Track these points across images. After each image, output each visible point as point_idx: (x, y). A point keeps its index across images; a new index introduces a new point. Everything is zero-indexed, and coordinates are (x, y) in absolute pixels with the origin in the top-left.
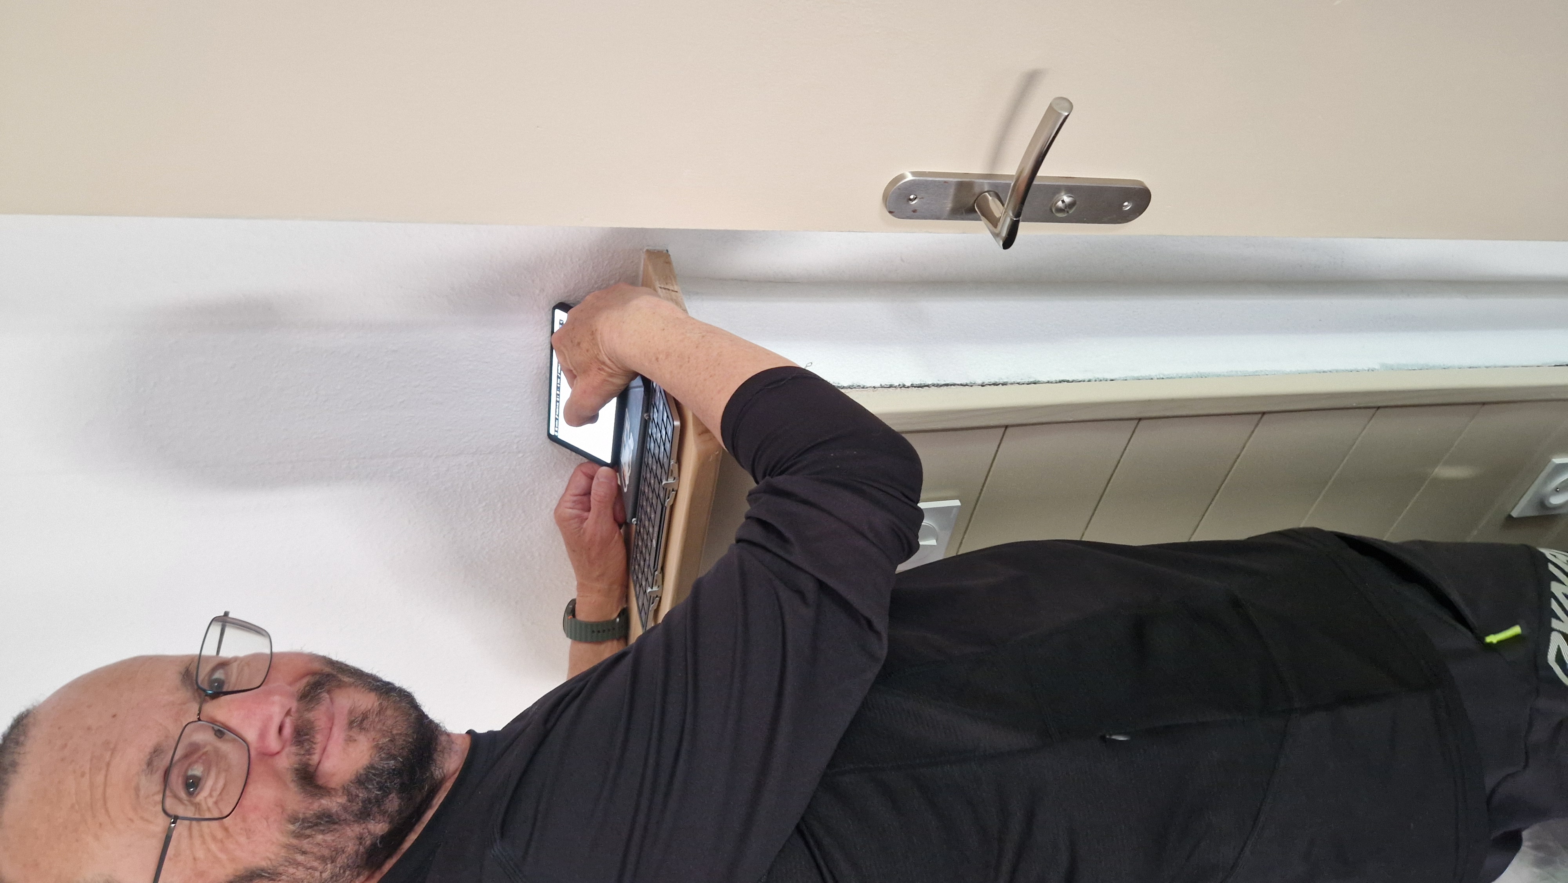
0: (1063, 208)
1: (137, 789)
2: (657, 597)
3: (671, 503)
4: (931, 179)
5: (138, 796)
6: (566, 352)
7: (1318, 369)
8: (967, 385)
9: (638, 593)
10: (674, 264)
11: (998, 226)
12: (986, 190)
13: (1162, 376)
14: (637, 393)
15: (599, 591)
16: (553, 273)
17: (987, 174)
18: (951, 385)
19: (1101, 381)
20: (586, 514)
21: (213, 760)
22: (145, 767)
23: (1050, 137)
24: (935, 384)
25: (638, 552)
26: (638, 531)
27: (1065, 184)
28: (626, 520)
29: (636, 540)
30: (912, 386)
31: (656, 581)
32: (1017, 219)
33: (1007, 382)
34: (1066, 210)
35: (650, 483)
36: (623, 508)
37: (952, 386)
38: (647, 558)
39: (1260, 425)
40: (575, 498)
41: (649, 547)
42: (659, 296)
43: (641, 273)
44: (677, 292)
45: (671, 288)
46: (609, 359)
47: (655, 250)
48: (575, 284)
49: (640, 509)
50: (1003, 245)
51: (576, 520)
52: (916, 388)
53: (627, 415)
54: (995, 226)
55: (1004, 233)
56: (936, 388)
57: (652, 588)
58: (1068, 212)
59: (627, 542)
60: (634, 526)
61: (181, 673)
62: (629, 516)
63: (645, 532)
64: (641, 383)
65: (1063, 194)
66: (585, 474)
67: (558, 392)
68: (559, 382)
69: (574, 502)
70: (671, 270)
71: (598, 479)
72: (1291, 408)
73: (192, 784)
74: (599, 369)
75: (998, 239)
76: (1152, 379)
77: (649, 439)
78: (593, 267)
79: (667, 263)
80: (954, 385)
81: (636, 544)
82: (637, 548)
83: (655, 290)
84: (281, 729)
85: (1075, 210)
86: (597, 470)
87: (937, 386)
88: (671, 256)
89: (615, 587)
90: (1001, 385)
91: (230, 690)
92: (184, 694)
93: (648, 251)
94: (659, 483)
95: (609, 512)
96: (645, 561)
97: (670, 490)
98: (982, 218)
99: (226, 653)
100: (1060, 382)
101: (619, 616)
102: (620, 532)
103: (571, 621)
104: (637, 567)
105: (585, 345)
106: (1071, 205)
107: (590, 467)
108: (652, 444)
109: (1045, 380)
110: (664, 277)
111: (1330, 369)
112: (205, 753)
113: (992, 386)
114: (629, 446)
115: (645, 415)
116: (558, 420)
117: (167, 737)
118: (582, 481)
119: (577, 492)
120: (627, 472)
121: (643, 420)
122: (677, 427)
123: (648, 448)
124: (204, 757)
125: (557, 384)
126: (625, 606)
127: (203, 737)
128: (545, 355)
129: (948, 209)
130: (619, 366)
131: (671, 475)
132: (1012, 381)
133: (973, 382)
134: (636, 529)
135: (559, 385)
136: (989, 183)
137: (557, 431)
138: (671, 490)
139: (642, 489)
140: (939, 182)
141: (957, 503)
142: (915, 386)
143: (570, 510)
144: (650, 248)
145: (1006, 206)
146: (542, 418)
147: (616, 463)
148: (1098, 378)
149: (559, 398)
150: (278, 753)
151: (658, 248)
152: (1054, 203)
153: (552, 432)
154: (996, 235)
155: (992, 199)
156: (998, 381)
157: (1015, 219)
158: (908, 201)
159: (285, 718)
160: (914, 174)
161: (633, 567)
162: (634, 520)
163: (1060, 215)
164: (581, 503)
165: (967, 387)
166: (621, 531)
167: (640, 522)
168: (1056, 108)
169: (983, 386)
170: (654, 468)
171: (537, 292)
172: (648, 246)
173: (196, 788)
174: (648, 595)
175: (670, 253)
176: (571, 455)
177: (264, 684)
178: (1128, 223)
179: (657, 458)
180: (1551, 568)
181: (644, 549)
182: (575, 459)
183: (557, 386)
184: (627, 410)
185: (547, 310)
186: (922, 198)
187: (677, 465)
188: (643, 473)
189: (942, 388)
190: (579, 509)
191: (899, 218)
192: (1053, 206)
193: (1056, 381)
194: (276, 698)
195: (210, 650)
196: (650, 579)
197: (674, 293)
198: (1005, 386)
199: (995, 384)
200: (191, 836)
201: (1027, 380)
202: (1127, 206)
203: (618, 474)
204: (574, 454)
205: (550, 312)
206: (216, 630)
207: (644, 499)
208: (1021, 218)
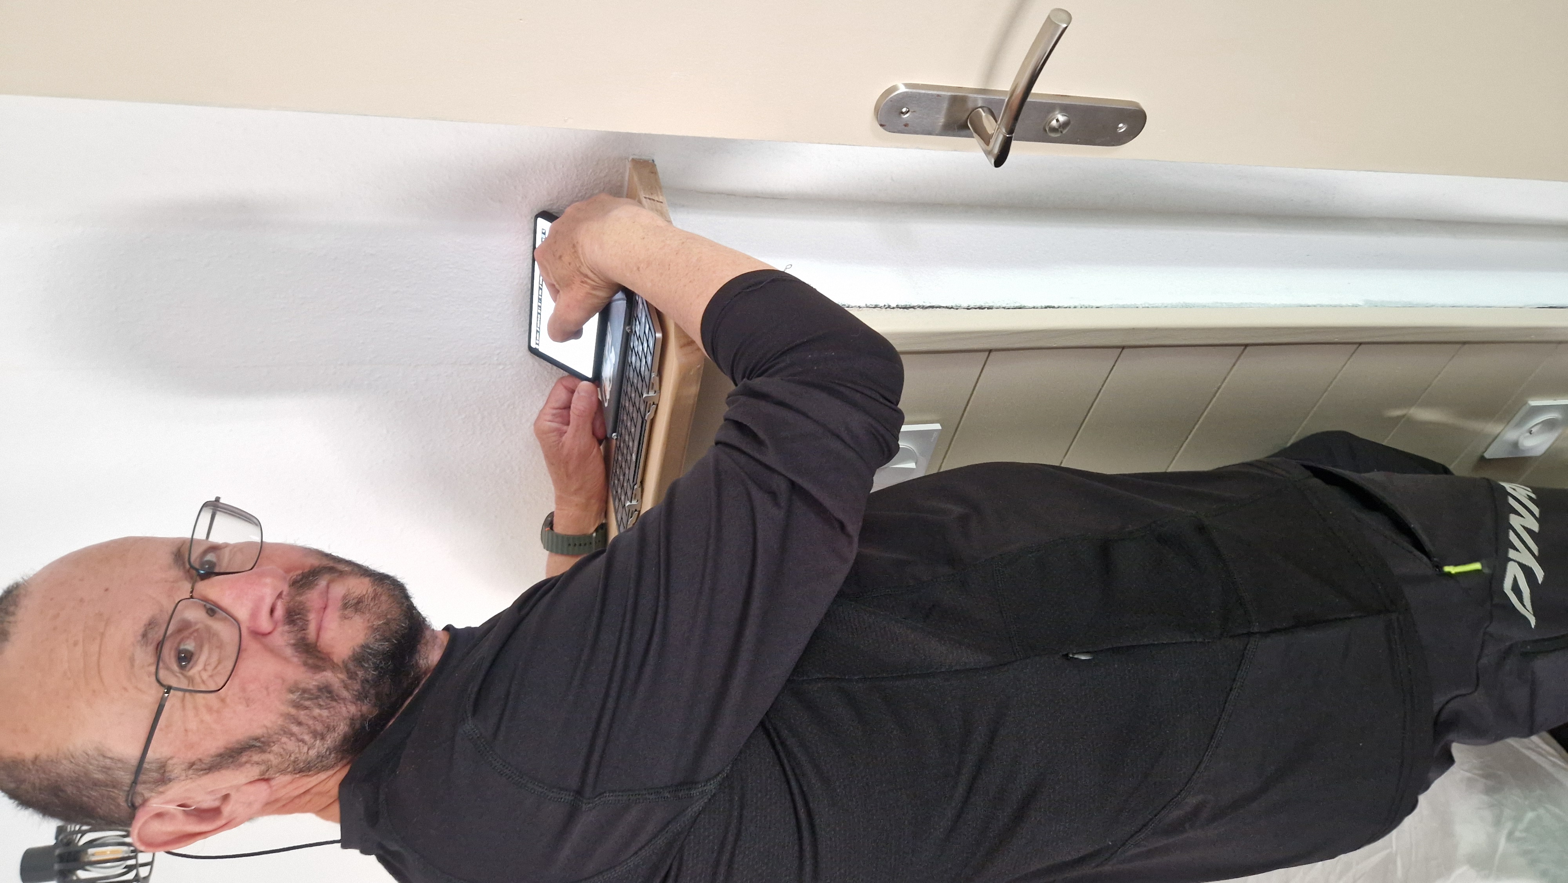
0: (1057, 128)
1: (132, 660)
2: (636, 510)
3: (652, 417)
4: (923, 92)
5: (132, 666)
6: (548, 267)
7: (1303, 303)
8: (952, 308)
9: (617, 508)
10: (660, 175)
11: (991, 143)
12: (979, 105)
13: (1147, 305)
14: (620, 306)
15: (577, 505)
16: (536, 179)
17: (981, 89)
18: (937, 307)
19: (1086, 308)
20: (565, 428)
21: (206, 637)
22: (140, 638)
23: (1045, 53)
24: (920, 306)
25: (618, 466)
26: (618, 445)
27: (1060, 102)
28: (606, 435)
29: (616, 455)
30: (898, 307)
31: (636, 494)
32: (1010, 136)
33: (993, 306)
34: (1059, 130)
35: (631, 397)
36: (604, 424)
37: (938, 309)
38: (627, 472)
39: (1242, 357)
40: (555, 411)
41: (629, 461)
42: (644, 207)
43: (626, 184)
44: (662, 202)
45: (656, 199)
46: (592, 271)
47: (641, 159)
48: (559, 193)
49: (621, 423)
50: (995, 162)
51: (555, 433)
52: (902, 309)
53: (609, 329)
54: (988, 143)
55: (996, 150)
56: (921, 309)
57: (631, 502)
58: (1061, 132)
59: (607, 459)
60: (614, 442)
61: (173, 553)
62: (609, 430)
63: (625, 446)
64: (624, 297)
65: (1057, 112)
66: (566, 387)
67: (540, 304)
68: (540, 294)
69: (554, 415)
70: (657, 180)
71: (578, 393)
72: (1274, 341)
73: (185, 658)
74: (582, 282)
75: (990, 157)
76: (1137, 307)
77: (630, 352)
78: (577, 175)
79: (652, 173)
80: (940, 307)
81: (616, 459)
82: (617, 463)
83: (640, 202)
84: (272, 611)
85: (1068, 131)
86: (578, 384)
87: (922, 308)
88: (657, 166)
89: (593, 501)
90: (986, 309)
91: (222, 571)
92: (175, 573)
93: (633, 159)
94: (640, 397)
95: (588, 426)
96: (624, 475)
97: (650, 404)
98: (975, 135)
99: (216, 538)
100: (1046, 308)
101: (596, 530)
102: (600, 449)
103: (548, 533)
104: (616, 482)
105: (566, 259)
106: (1065, 125)
107: (570, 383)
108: (634, 358)
109: (1031, 305)
110: (649, 187)
111: (1314, 303)
112: (197, 630)
113: (978, 310)
114: (610, 359)
115: (627, 328)
116: (539, 332)
117: (161, 611)
118: (562, 395)
119: (557, 405)
120: (608, 386)
121: (625, 332)
122: (659, 339)
123: (630, 362)
124: (195, 634)
125: (539, 295)
126: (604, 522)
127: (194, 614)
128: (527, 266)
129: (941, 124)
130: (602, 278)
131: (652, 389)
132: (998, 305)
133: (959, 305)
134: (616, 444)
135: (540, 297)
136: (983, 98)
137: (538, 344)
138: (652, 404)
139: (623, 403)
140: (932, 95)
141: (938, 426)
142: (900, 307)
143: (549, 423)
144: (635, 157)
145: (999, 122)
146: (523, 330)
147: (597, 378)
148: (1083, 305)
149: (541, 310)
150: (269, 633)
151: (644, 157)
152: (1049, 122)
153: (533, 345)
154: (988, 153)
155: (986, 115)
156: (983, 305)
157: (1008, 136)
158: (900, 114)
159: (277, 600)
160: (907, 85)
161: (612, 482)
162: (614, 434)
163: (1053, 135)
164: (561, 416)
165: (952, 309)
166: (601, 447)
167: (621, 436)
168: (1053, 19)
169: (968, 309)
170: (635, 381)
171: (519, 199)
172: (634, 154)
173: (189, 662)
174: (626, 508)
175: (656, 163)
176: (552, 369)
177: (255, 567)
178: (1121, 146)
179: (638, 372)
180: (1511, 501)
181: (623, 464)
182: (556, 374)
183: (539, 298)
184: (609, 324)
185: (529, 218)
186: (914, 112)
187: (657, 379)
188: (624, 387)
189: (927, 310)
190: (557, 422)
191: (890, 132)
192: (1047, 124)
193: (1042, 306)
194: (268, 580)
195: (201, 535)
196: (629, 494)
197: (659, 203)
198: (990, 310)
199: (981, 308)
200: (184, 707)
201: (1012, 305)
202: (1122, 127)
203: (599, 389)
204: (555, 368)
205: (533, 220)
206: (206, 517)
207: (625, 413)
208: (1013, 134)
